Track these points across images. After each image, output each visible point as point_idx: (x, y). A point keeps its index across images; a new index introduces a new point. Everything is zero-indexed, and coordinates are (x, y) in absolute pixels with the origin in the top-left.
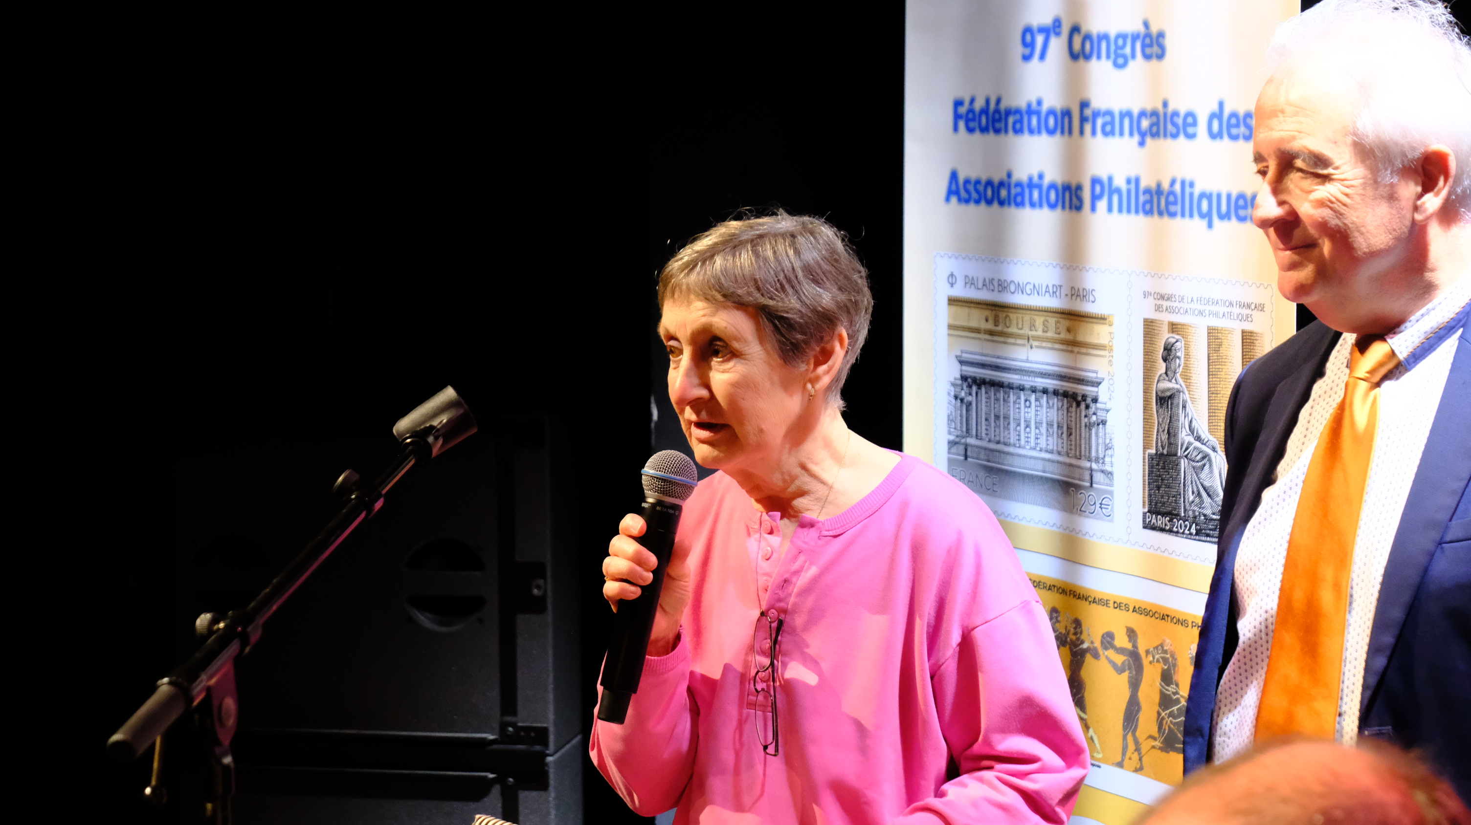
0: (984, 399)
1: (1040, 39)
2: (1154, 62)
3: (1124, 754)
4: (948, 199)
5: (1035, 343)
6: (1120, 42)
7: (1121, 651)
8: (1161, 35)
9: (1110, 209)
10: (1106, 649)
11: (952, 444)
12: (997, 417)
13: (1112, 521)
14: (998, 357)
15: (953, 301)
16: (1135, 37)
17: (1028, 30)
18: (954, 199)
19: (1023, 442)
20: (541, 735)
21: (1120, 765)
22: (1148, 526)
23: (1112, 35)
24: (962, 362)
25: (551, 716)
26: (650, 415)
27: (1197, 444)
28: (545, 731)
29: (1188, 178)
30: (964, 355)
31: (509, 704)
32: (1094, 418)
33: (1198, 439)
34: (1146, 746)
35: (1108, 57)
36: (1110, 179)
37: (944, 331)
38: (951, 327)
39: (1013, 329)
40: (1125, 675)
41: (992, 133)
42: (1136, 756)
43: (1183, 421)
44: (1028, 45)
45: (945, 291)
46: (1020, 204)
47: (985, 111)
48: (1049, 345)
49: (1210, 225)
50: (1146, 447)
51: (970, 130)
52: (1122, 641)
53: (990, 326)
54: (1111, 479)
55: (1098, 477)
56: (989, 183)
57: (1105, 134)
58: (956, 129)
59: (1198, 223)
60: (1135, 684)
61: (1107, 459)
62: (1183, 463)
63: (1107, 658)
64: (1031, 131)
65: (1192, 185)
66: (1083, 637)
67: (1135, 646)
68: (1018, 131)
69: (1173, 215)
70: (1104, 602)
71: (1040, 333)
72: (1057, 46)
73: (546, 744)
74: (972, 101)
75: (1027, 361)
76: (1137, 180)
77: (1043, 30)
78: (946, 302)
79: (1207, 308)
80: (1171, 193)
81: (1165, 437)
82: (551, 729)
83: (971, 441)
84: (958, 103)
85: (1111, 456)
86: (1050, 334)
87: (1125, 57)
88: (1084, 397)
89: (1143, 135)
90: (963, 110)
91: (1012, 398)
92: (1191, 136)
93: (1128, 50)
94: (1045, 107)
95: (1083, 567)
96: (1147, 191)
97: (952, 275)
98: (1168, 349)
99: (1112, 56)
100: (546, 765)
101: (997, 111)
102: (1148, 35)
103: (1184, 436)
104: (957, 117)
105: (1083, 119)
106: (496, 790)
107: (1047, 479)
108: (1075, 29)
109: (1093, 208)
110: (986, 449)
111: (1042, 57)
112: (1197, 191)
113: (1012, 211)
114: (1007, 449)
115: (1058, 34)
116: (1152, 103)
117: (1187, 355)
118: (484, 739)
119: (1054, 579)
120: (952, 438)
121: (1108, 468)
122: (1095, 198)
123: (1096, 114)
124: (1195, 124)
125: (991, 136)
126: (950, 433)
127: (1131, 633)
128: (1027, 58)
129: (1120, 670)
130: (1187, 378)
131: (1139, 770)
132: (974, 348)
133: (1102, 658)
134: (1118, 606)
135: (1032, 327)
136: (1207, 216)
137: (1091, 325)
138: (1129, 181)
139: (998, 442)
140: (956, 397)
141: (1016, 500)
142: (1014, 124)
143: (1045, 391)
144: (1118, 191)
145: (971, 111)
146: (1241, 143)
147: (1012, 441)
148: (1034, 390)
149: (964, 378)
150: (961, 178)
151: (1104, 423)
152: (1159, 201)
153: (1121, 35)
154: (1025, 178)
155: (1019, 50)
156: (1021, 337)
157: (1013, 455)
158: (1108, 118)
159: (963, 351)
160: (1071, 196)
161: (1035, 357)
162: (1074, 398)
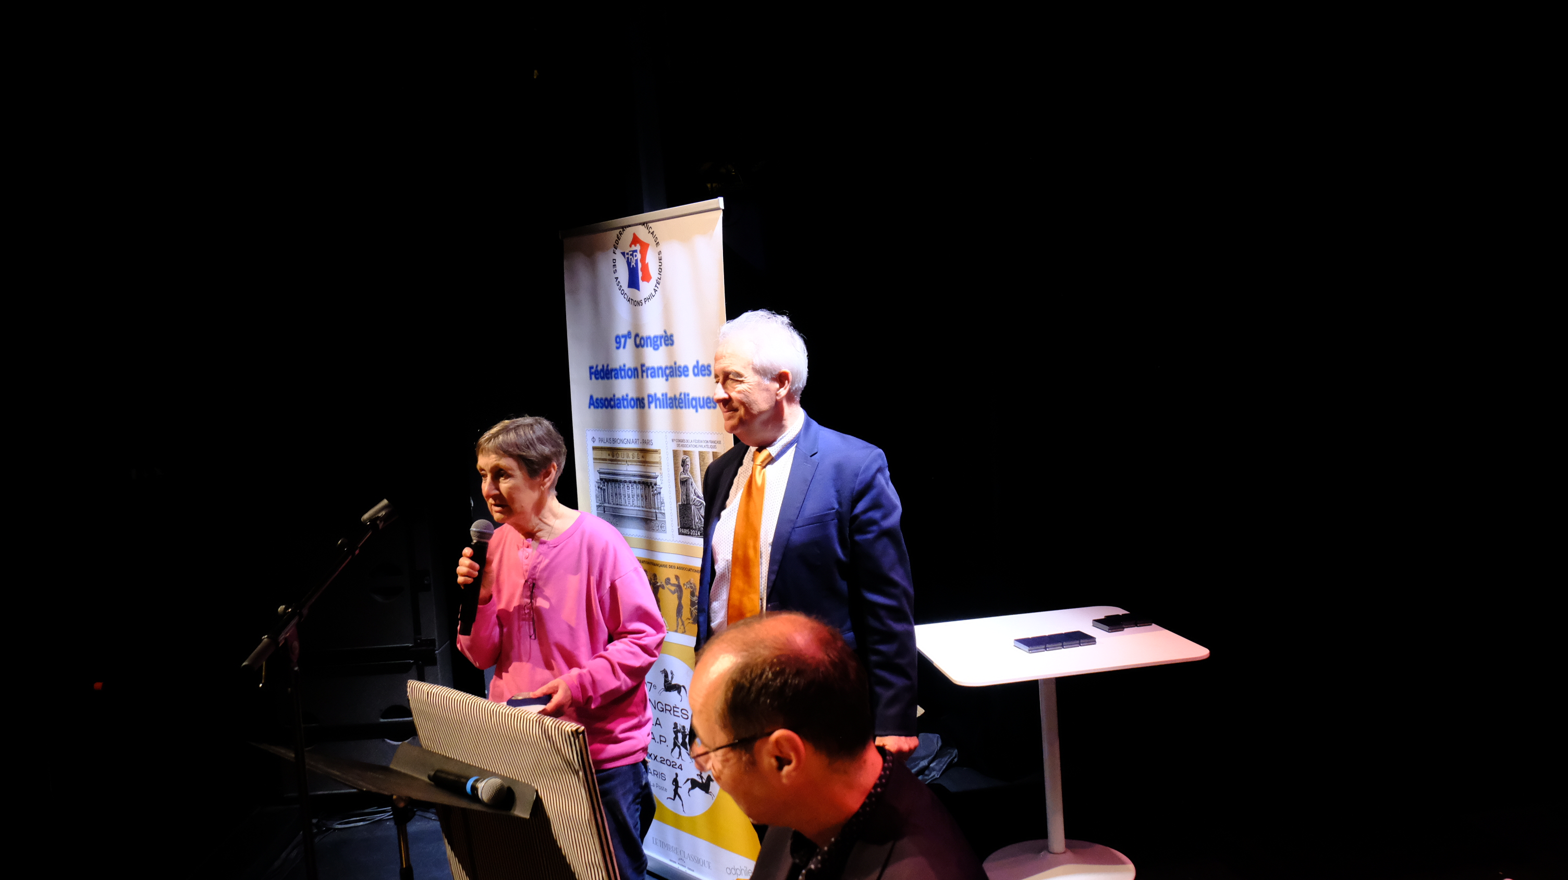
0: (610, 488)
1: (623, 340)
2: (669, 347)
3: (677, 627)
4: (590, 407)
5: (629, 463)
6: (655, 339)
7: (673, 585)
8: (672, 336)
9: (656, 407)
10: (667, 584)
11: (598, 507)
12: (616, 494)
13: (666, 533)
14: (615, 470)
15: (594, 448)
16: (661, 337)
17: (617, 337)
18: (592, 407)
19: (627, 504)
20: (433, 641)
21: (676, 631)
22: (680, 534)
23: (652, 337)
24: (600, 473)
25: (436, 634)
26: (471, 504)
27: (698, 499)
28: (434, 640)
29: (687, 392)
31: (417, 630)
32: (656, 491)
33: (698, 497)
34: (686, 623)
35: (651, 346)
36: (655, 395)
37: (591, 461)
38: (595, 459)
39: (620, 458)
40: (676, 595)
41: (606, 380)
42: (682, 627)
43: (692, 490)
44: (618, 343)
45: (590, 445)
46: (619, 407)
47: (602, 370)
48: (635, 463)
49: (697, 411)
50: (677, 502)
51: (597, 379)
52: (673, 581)
53: (610, 457)
54: (665, 516)
55: (659, 515)
56: (606, 399)
57: (652, 377)
58: (591, 379)
59: (692, 411)
60: (680, 598)
61: (662, 508)
62: (693, 507)
63: (668, 588)
64: (622, 378)
65: (688, 395)
66: (658, 581)
67: (679, 583)
68: (616, 378)
69: (681, 408)
70: (665, 566)
71: (631, 459)
72: (630, 342)
73: (435, 646)
74: (597, 366)
75: (627, 470)
76: (666, 394)
77: (623, 336)
78: (592, 449)
79: (698, 444)
80: (680, 399)
81: (685, 497)
82: (436, 639)
83: (606, 505)
84: (591, 368)
85: (664, 506)
86: (635, 459)
87: (658, 345)
88: (651, 483)
89: (667, 376)
90: (593, 370)
91: (622, 486)
92: (687, 376)
93: (659, 342)
94: (627, 368)
95: (656, 553)
96: (671, 399)
97: (593, 438)
98: (684, 462)
99: (653, 345)
100: (436, 654)
101: (607, 370)
102: (666, 336)
103: (693, 496)
104: (591, 373)
105: (643, 371)
106: (414, 667)
107: (638, 518)
108: (637, 335)
109: (649, 407)
110: (612, 507)
111: (624, 347)
112: (691, 397)
113: (616, 410)
114: (621, 507)
115: (630, 338)
116: (670, 364)
117: (691, 463)
118: (408, 646)
119: (643, 558)
120: (598, 504)
121: (663, 512)
122: (650, 403)
123: (648, 369)
124: (688, 370)
125: (606, 381)
126: (597, 502)
127: (677, 578)
128: (618, 348)
129: (673, 593)
130: (692, 473)
131: (684, 632)
132: (605, 467)
133: (666, 588)
134: (671, 567)
135: (628, 456)
136: (695, 407)
137: (653, 454)
138: (663, 395)
139: (617, 504)
140: (599, 487)
141: (626, 527)
142: (615, 375)
143: (635, 482)
144: (659, 399)
145: (597, 370)
146: (707, 377)
147: (623, 504)
148: (630, 482)
149: (601, 479)
150: (595, 398)
151: (660, 493)
152: (676, 402)
153: (656, 337)
154: (621, 397)
155: (615, 345)
156: (623, 461)
157: (624, 509)
158: (653, 370)
159: (600, 469)
160: (640, 403)
161: (630, 469)
162: (647, 484)
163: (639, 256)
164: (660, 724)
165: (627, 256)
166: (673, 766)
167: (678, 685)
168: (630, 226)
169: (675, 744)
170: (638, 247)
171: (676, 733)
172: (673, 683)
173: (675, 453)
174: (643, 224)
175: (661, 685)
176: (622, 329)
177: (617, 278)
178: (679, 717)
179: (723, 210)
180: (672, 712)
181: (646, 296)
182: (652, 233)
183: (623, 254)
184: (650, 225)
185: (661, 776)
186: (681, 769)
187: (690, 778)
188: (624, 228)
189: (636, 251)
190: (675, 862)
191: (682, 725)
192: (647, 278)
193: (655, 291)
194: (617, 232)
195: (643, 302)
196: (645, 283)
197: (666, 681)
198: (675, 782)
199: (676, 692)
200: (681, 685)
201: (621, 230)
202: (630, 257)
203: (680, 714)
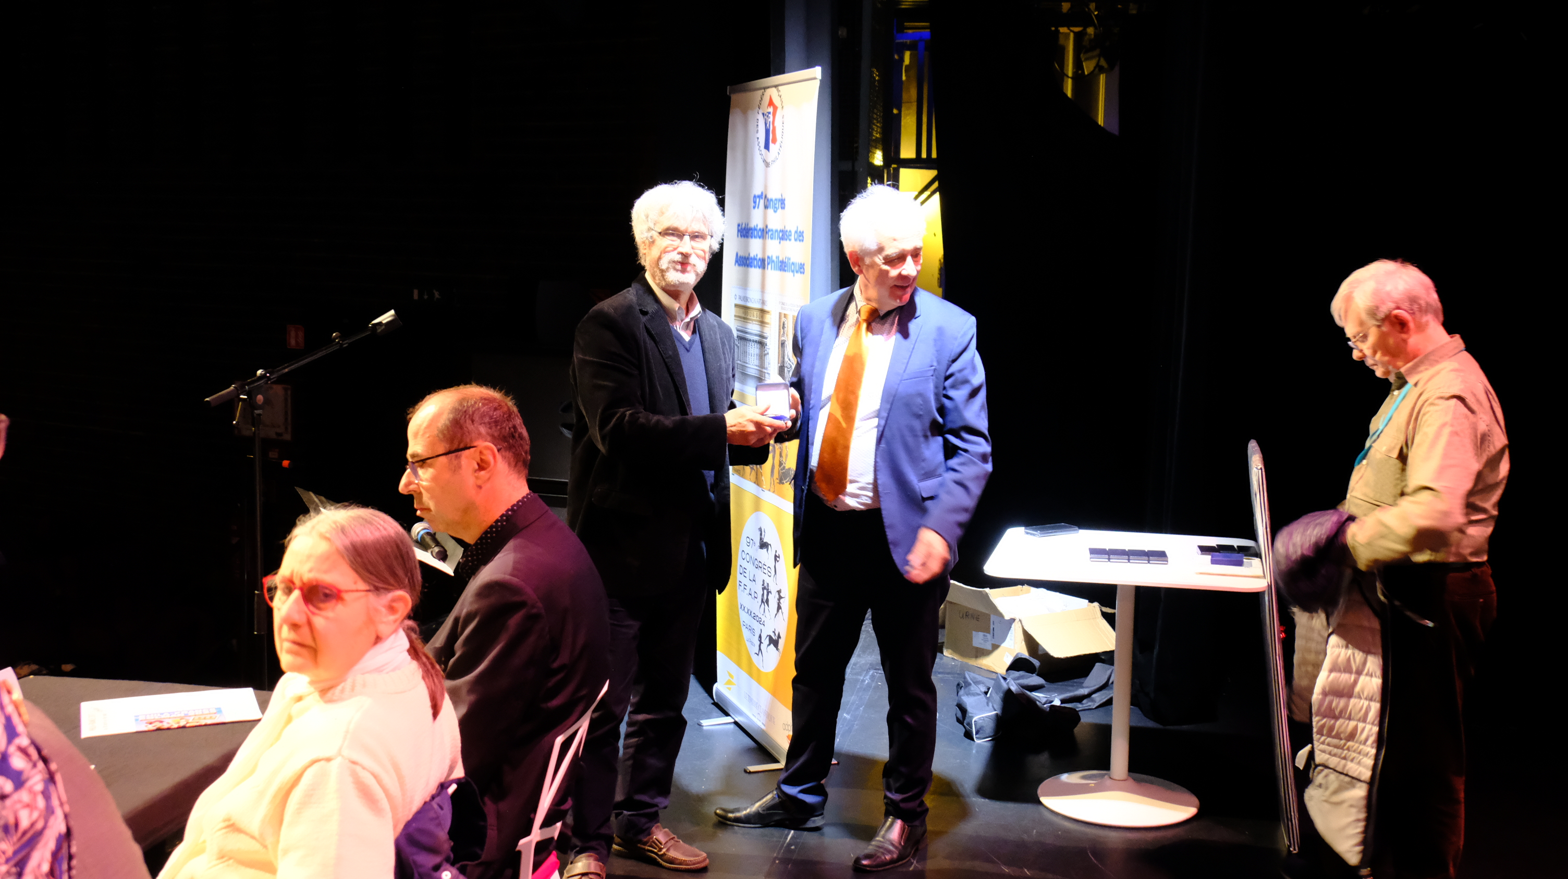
1: (758, 200)
2: (783, 210)
3: (770, 486)
4: (735, 264)
5: (754, 322)
6: (776, 202)
8: (784, 200)
9: (772, 269)
14: (746, 328)
15: (736, 306)
16: (779, 200)
17: (755, 197)
18: (737, 265)
19: (750, 362)
21: (769, 490)
23: (774, 199)
27: (789, 362)
29: (789, 257)
30: (738, 327)
32: (766, 352)
33: (789, 360)
34: (775, 483)
36: (772, 256)
37: (733, 318)
38: (735, 316)
39: (749, 317)
42: (773, 487)
43: (786, 352)
44: (755, 202)
45: (734, 302)
46: (751, 267)
47: (744, 229)
48: (757, 323)
49: (794, 276)
50: (778, 363)
51: (741, 236)
53: (743, 315)
54: (770, 376)
55: (766, 375)
56: (745, 257)
57: (772, 238)
58: (738, 236)
59: (791, 274)
60: (774, 458)
62: (786, 369)
64: (755, 237)
65: (790, 259)
68: (752, 237)
69: (785, 271)
71: (755, 318)
72: (762, 202)
74: (742, 224)
75: (752, 330)
77: (759, 197)
78: (734, 306)
80: (785, 262)
81: (782, 359)
84: (739, 225)
85: (770, 367)
86: (758, 319)
87: (776, 208)
88: (764, 344)
89: (780, 239)
90: (740, 228)
91: (748, 344)
92: (790, 240)
93: (777, 205)
94: (758, 228)
96: (781, 262)
97: (736, 295)
98: (784, 324)
99: (774, 208)
101: (747, 229)
102: (782, 200)
103: (786, 359)
104: (738, 231)
105: (766, 232)
108: (766, 197)
109: (768, 268)
110: (742, 365)
111: (758, 208)
112: (791, 262)
113: (750, 269)
114: (747, 365)
115: (762, 198)
116: (782, 228)
117: (787, 326)
121: (769, 372)
122: (768, 264)
123: (769, 230)
124: (791, 235)
125: (746, 239)
128: (754, 207)
130: (787, 335)
131: (774, 492)
132: (739, 324)
135: (754, 315)
136: (793, 271)
137: (767, 315)
139: (744, 362)
142: (751, 234)
143: (756, 342)
144: (773, 261)
145: (742, 228)
147: (748, 362)
148: (753, 341)
150: (739, 255)
151: (768, 354)
152: (783, 266)
153: (776, 200)
154: (753, 256)
155: (752, 204)
156: (752, 320)
157: (749, 367)
158: (772, 232)
159: (738, 326)
160: (763, 264)
161: (753, 328)
162: (762, 344)
163: (771, 119)
164: (755, 581)
165: (765, 117)
166: (759, 622)
167: (768, 543)
168: (768, 87)
169: (762, 601)
170: (771, 110)
171: (764, 589)
172: (765, 541)
173: (780, 313)
174: (776, 86)
175: (758, 544)
176: (757, 191)
177: (758, 138)
178: (765, 574)
179: (821, 81)
180: (762, 568)
181: (773, 159)
182: (780, 97)
183: (763, 114)
184: (780, 88)
185: (752, 630)
186: (764, 625)
187: (769, 634)
188: (765, 88)
189: (769, 113)
190: (755, 717)
191: (768, 582)
192: (774, 141)
193: (779, 153)
194: (760, 92)
195: (771, 164)
196: (773, 145)
197: (761, 539)
198: (760, 637)
199: (766, 549)
200: (769, 543)
201: (763, 90)
202: (767, 118)
203: (765, 571)
